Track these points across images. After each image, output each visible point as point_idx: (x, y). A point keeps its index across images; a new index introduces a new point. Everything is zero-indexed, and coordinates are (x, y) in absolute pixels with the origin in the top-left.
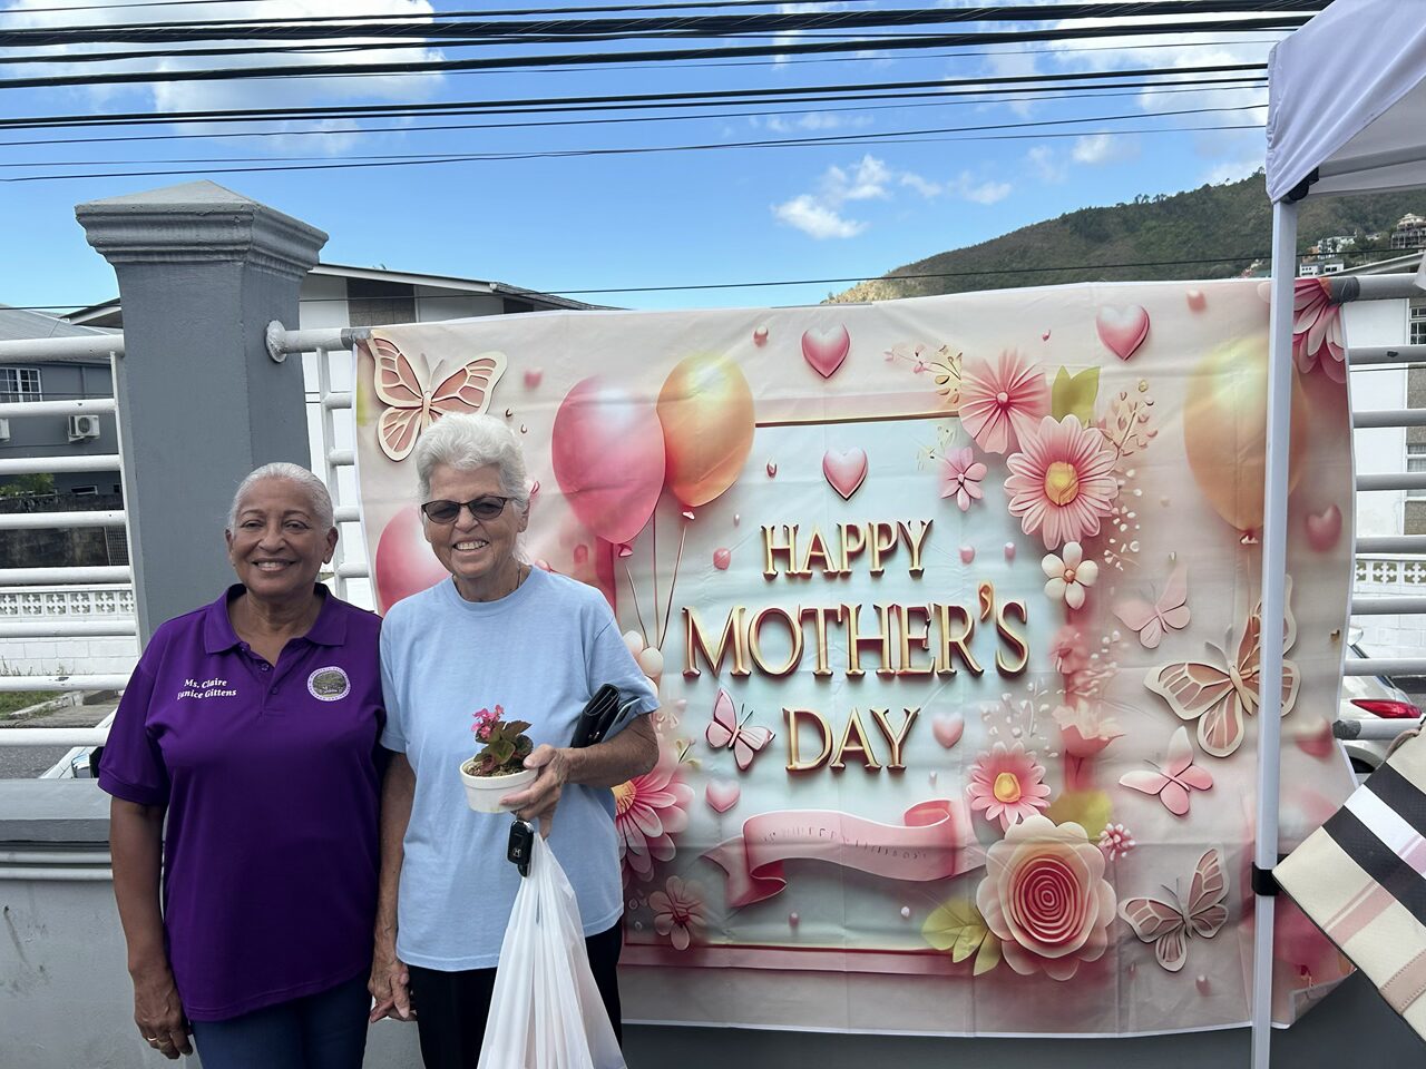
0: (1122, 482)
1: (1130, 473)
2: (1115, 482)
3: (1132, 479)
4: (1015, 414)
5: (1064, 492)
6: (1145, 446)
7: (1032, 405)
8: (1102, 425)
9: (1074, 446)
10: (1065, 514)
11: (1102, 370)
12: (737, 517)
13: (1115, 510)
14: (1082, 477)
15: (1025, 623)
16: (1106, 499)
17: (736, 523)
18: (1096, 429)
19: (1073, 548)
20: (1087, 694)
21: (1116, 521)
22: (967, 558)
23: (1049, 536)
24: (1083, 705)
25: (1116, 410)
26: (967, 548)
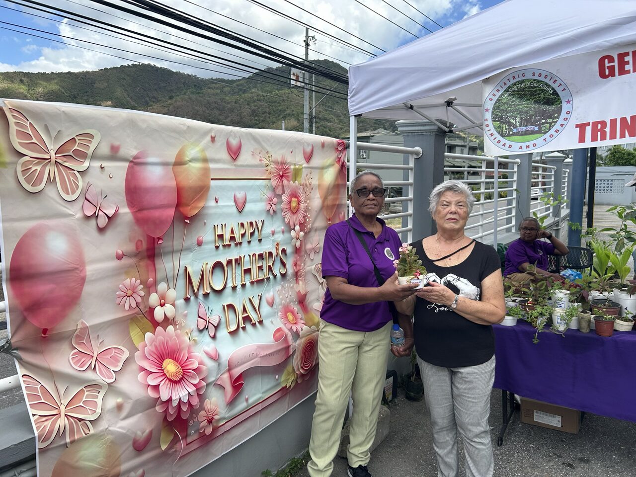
2: (305, 205)
3: (308, 203)
4: (284, 180)
5: (295, 208)
6: (311, 192)
7: (288, 177)
9: (298, 192)
10: (295, 216)
11: (303, 166)
12: (205, 221)
13: (306, 214)
14: (299, 202)
15: (286, 255)
16: (304, 210)
18: (302, 186)
19: (297, 228)
20: (301, 279)
21: (306, 218)
22: (273, 233)
23: (292, 223)
24: (301, 282)
26: (273, 230)
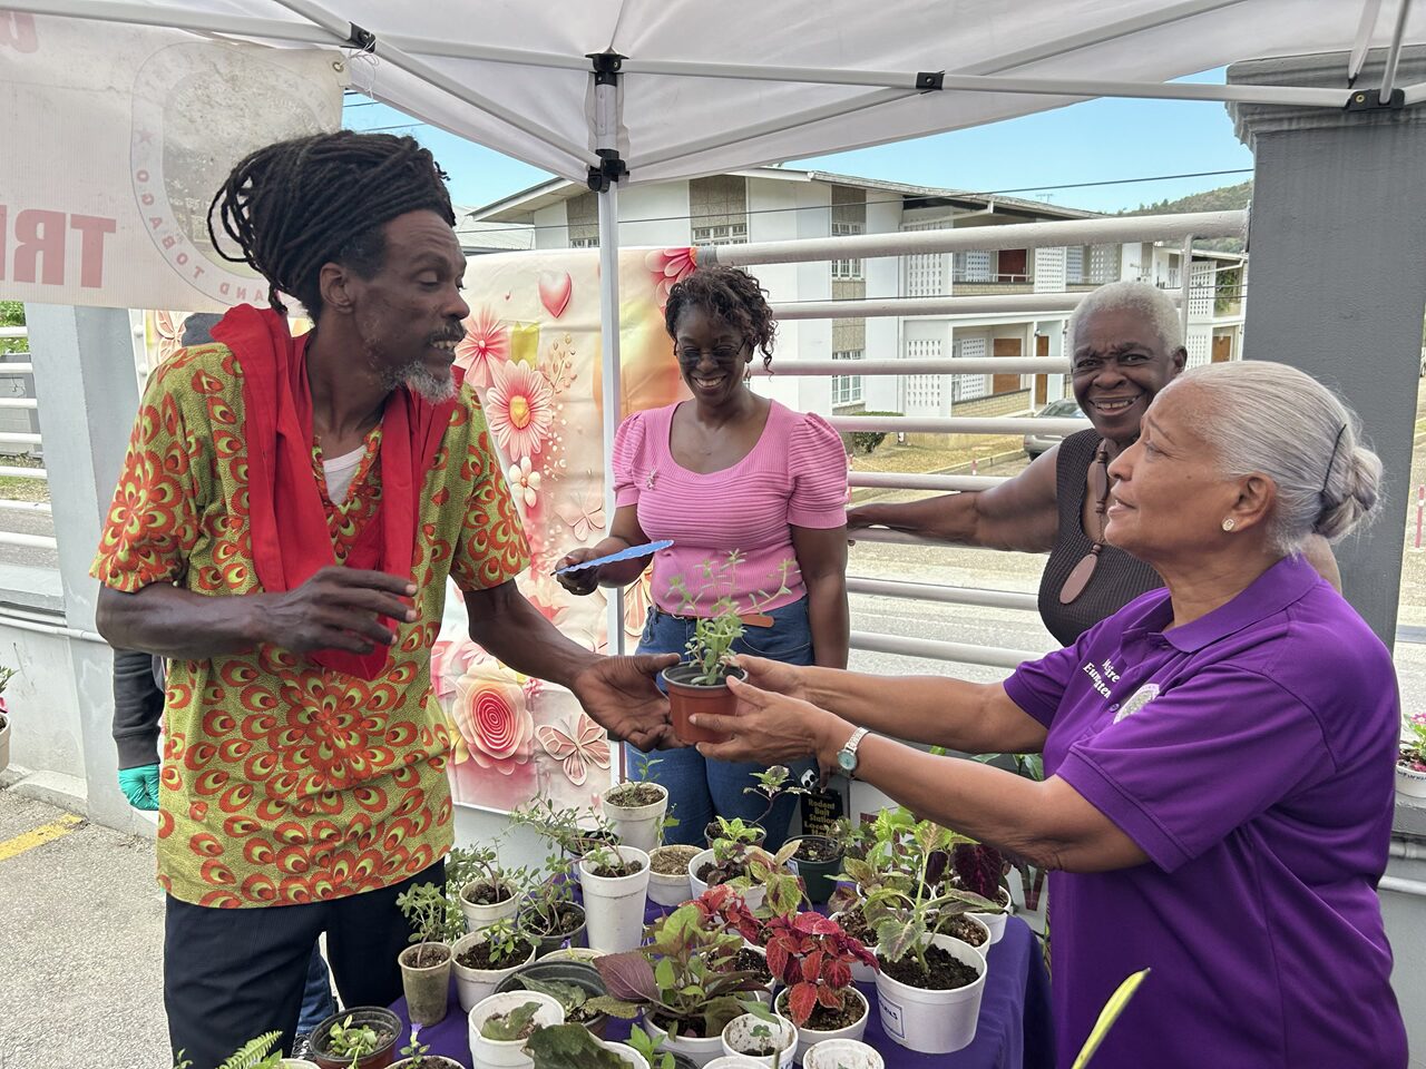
0: (554, 414)
1: (560, 407)
2: (551, 413)
3: (560, 411)
4: (490, 357)
5: (521, 418)
6: (568, 387)
7: (499, 351)
8: (543, 369)
9: (527, 383)
10: (523, 435)
11: (541, 326)
13: (550, 435)
14: (531, 408)
16: (545, 425)
19: (526, 462)
21: (551, 443)
23: (514, 450)
24: (541, 580)
25: (551, 357)
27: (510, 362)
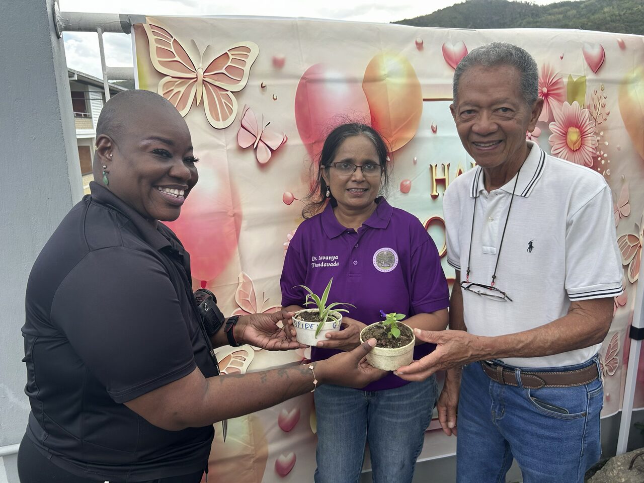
0: (599, 138)
1: (602, 134)
4: (551, 100)
5: (575, 143)
6: (606, 119)
7: (558, 95)
8: (589, 107)
10: (576, 156)
12: (415, 159)
13: (598, 153)
14: (582, 134)
17: (415, 162)
18: (587, 109)
21: (599, 159)
25: (593, 100)
27: (566, 102)
